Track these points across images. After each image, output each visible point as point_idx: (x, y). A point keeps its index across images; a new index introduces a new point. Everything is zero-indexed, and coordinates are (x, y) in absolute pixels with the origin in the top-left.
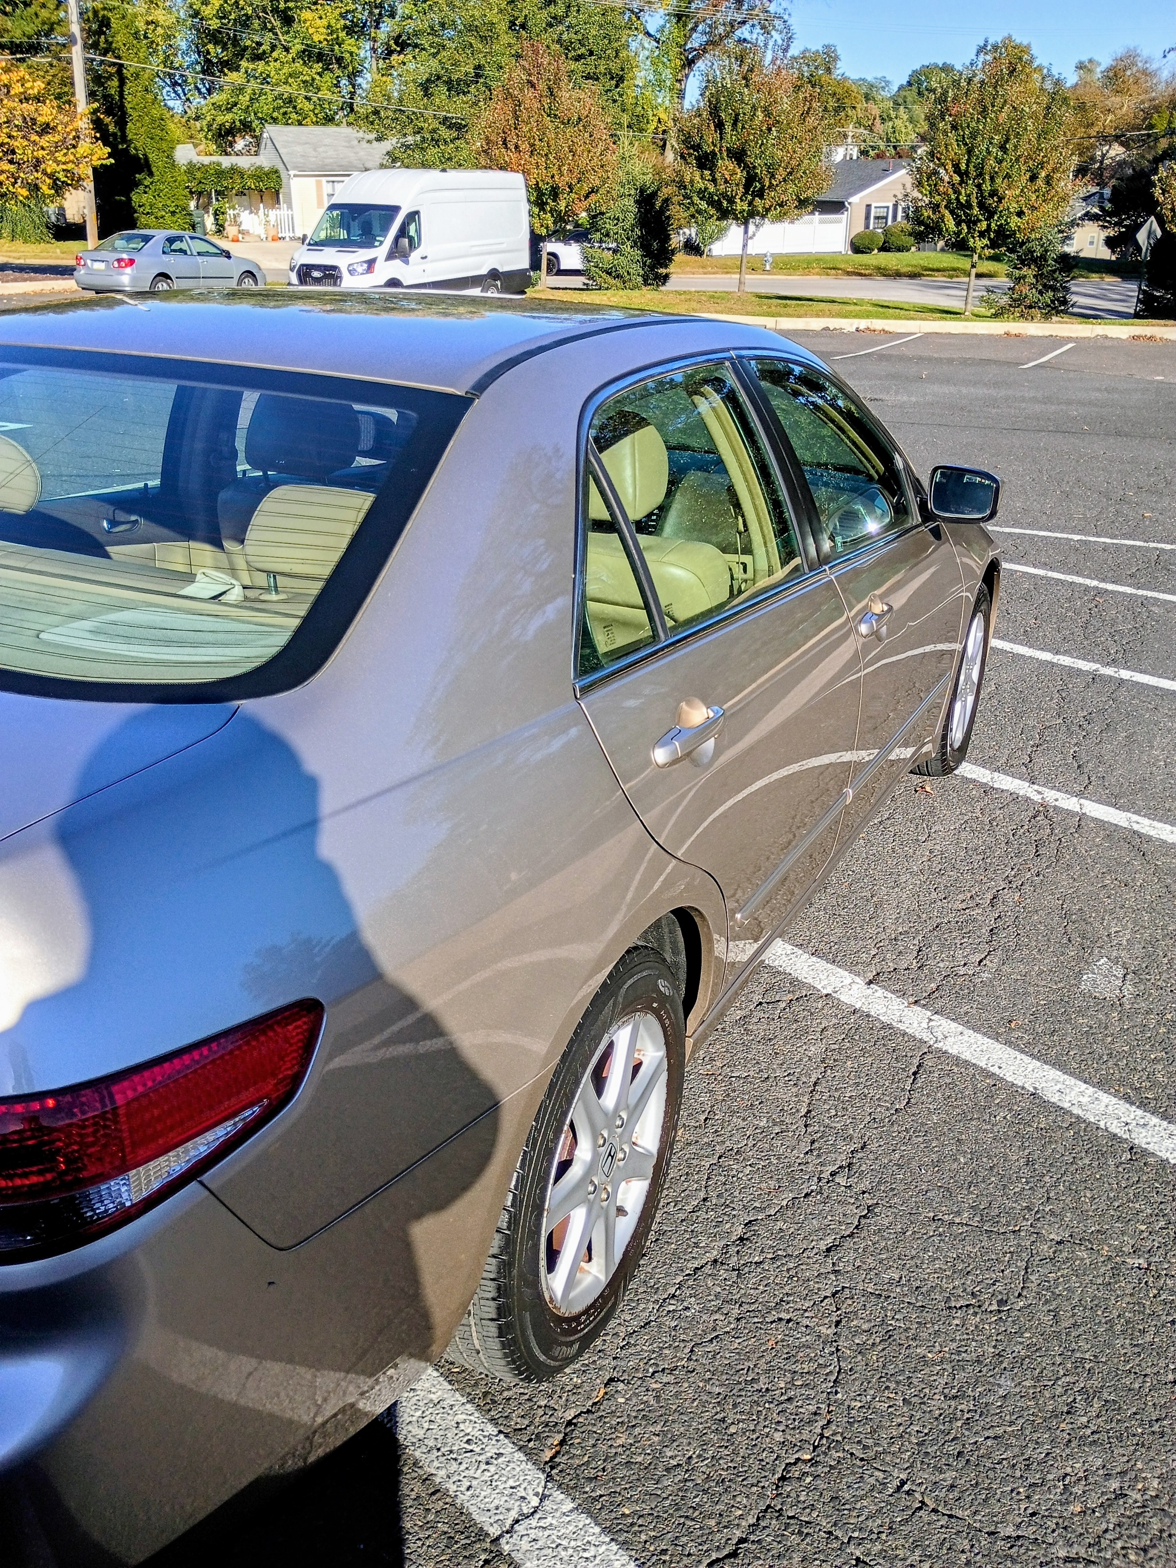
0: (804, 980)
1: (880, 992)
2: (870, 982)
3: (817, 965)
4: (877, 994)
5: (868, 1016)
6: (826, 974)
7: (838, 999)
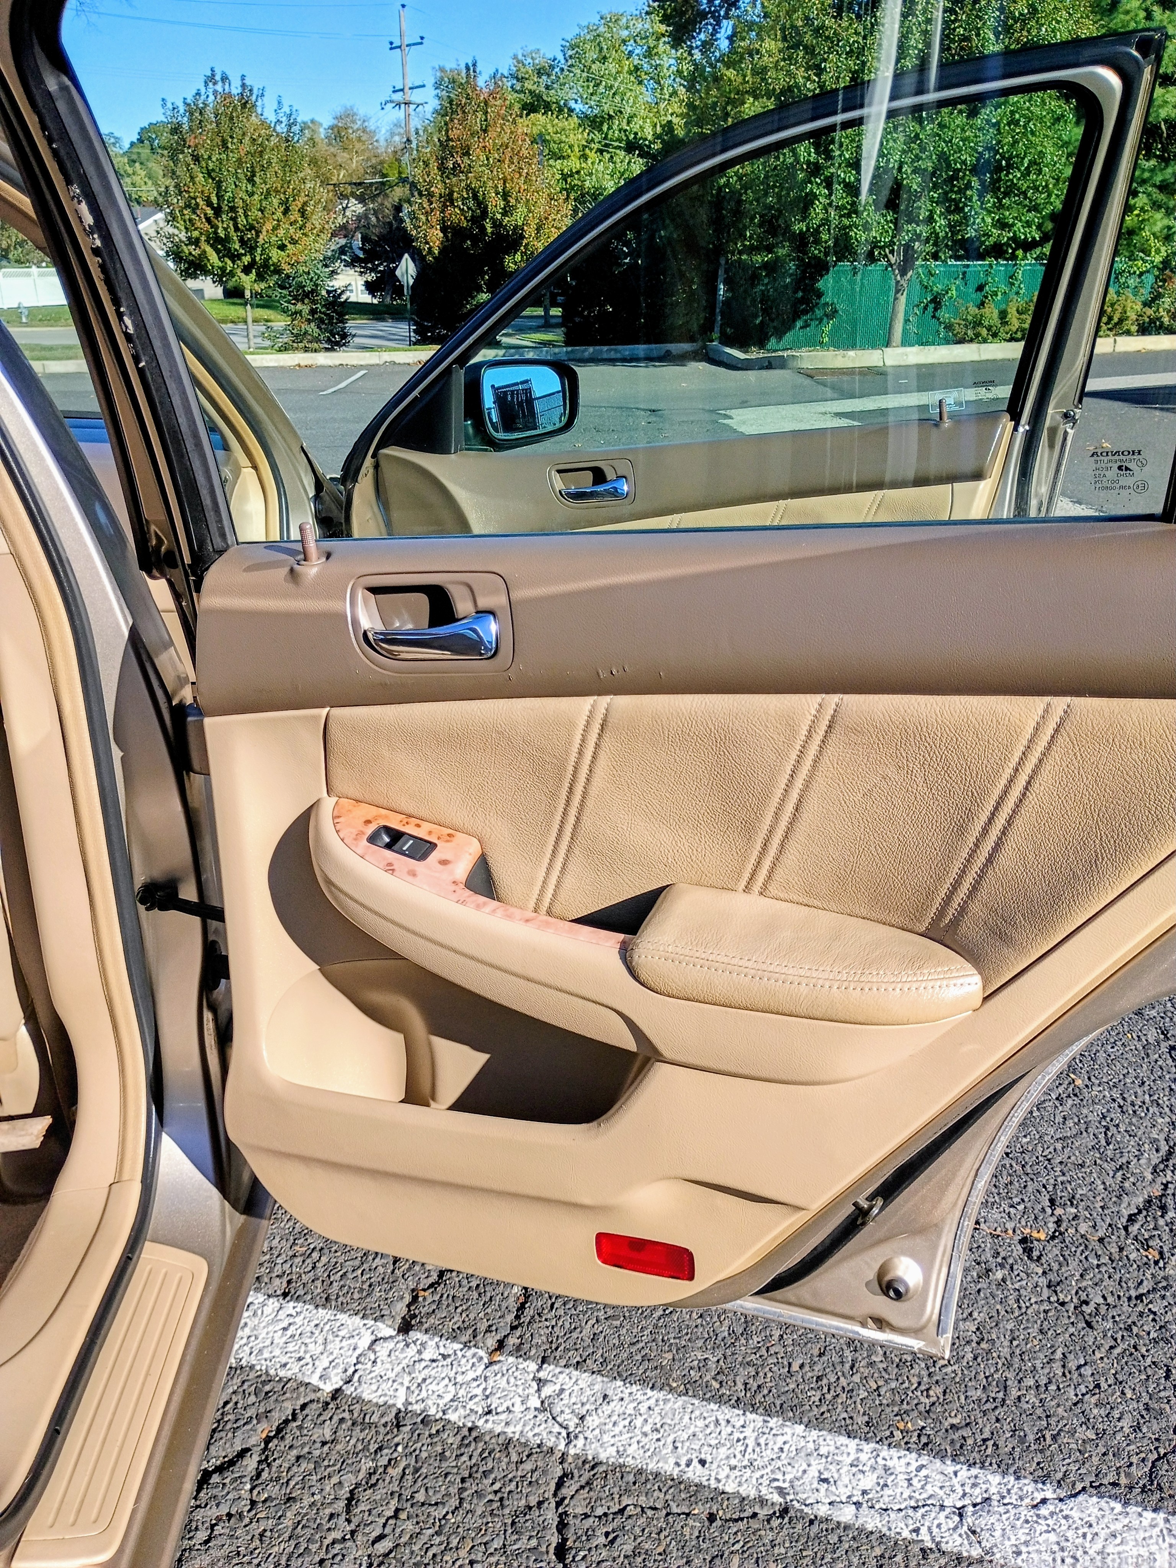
0: (282, 1373)
1: (433, 1347)
2: (405, 1328)
3: (299, 1320)
4: (428, 1355)
5: (425, 1421)
6: (320, 1340)
7: (358, 1400)
